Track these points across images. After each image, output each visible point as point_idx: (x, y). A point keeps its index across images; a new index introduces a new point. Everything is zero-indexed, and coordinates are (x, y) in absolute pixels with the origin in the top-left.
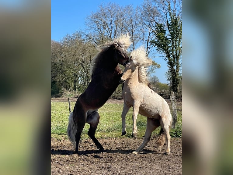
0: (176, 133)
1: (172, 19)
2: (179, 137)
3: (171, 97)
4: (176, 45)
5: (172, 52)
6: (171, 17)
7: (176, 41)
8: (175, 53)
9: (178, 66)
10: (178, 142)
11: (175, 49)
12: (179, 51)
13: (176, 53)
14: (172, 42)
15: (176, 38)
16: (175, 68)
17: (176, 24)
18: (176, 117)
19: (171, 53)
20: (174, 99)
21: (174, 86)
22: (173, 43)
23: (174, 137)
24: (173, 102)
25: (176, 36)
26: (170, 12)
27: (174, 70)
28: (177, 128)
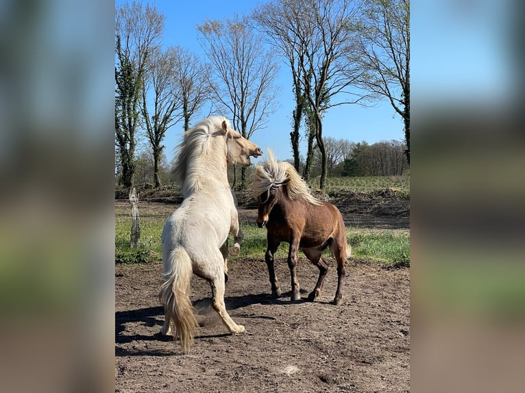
0: (139, 256)
1: (122, 65)
2: (144, 262)
3: (130, 195)
4: (129, 109)
5: (123, 120)
6: (122, 62)
7: (129, 101)
8: (127, 122)
9: (132, 145)
10: (143, 272)
11: (127, 115)
12: (135, 119)
13: (130, 122)
14: (123, 103)
15: (130, 96)
16: (128, 146)
17: (129, 74)
18: (139, 229)
19: (121, 121)
20: (135, 199)
21: (125, 176)
22: (124, 105)
23: (136, 262)
24: (134, 203)
25: (130, 93)
26: (119, 54)
27: (127, 150)
28: (141, 247)
